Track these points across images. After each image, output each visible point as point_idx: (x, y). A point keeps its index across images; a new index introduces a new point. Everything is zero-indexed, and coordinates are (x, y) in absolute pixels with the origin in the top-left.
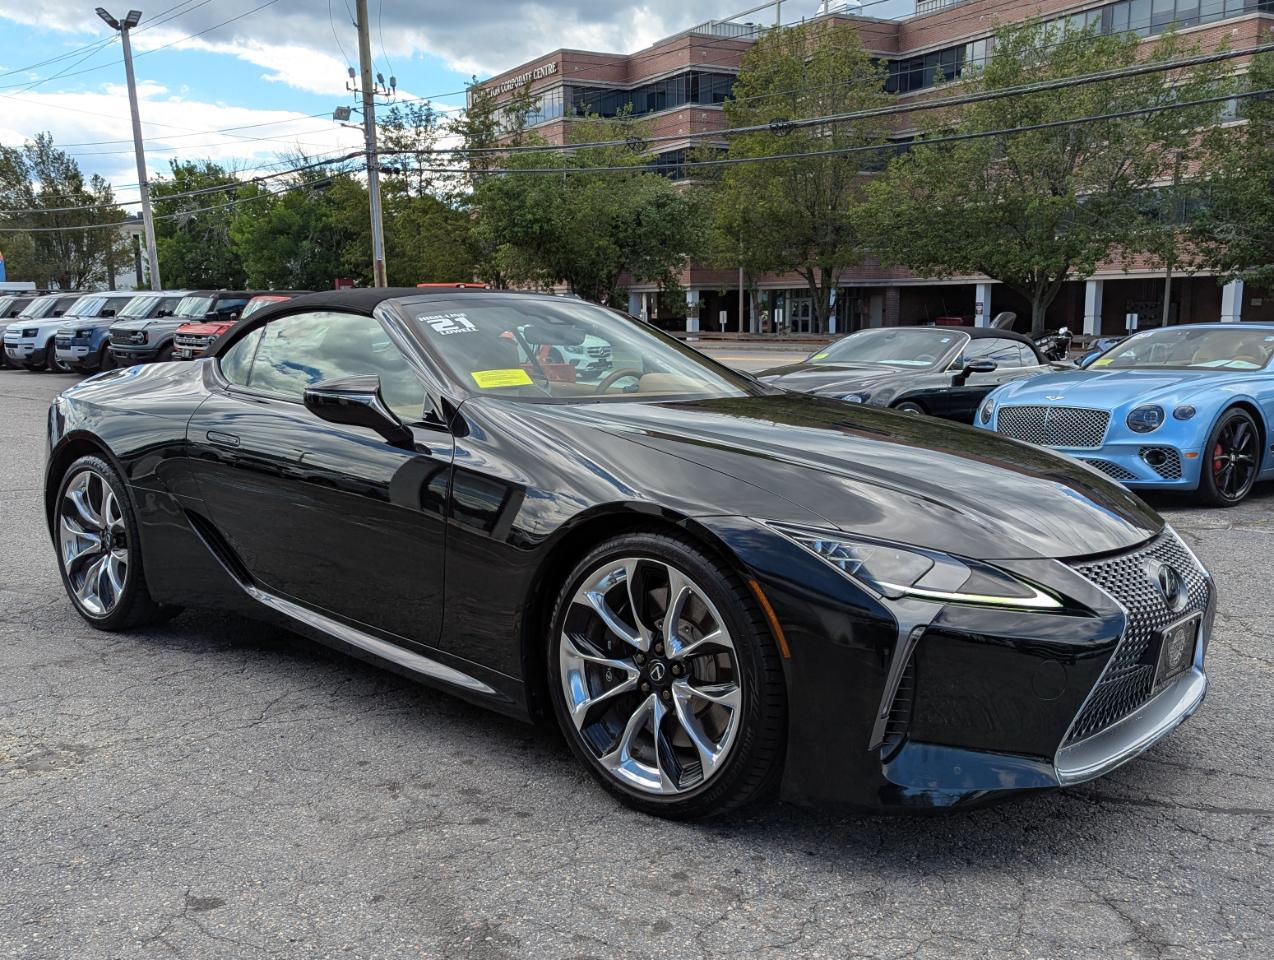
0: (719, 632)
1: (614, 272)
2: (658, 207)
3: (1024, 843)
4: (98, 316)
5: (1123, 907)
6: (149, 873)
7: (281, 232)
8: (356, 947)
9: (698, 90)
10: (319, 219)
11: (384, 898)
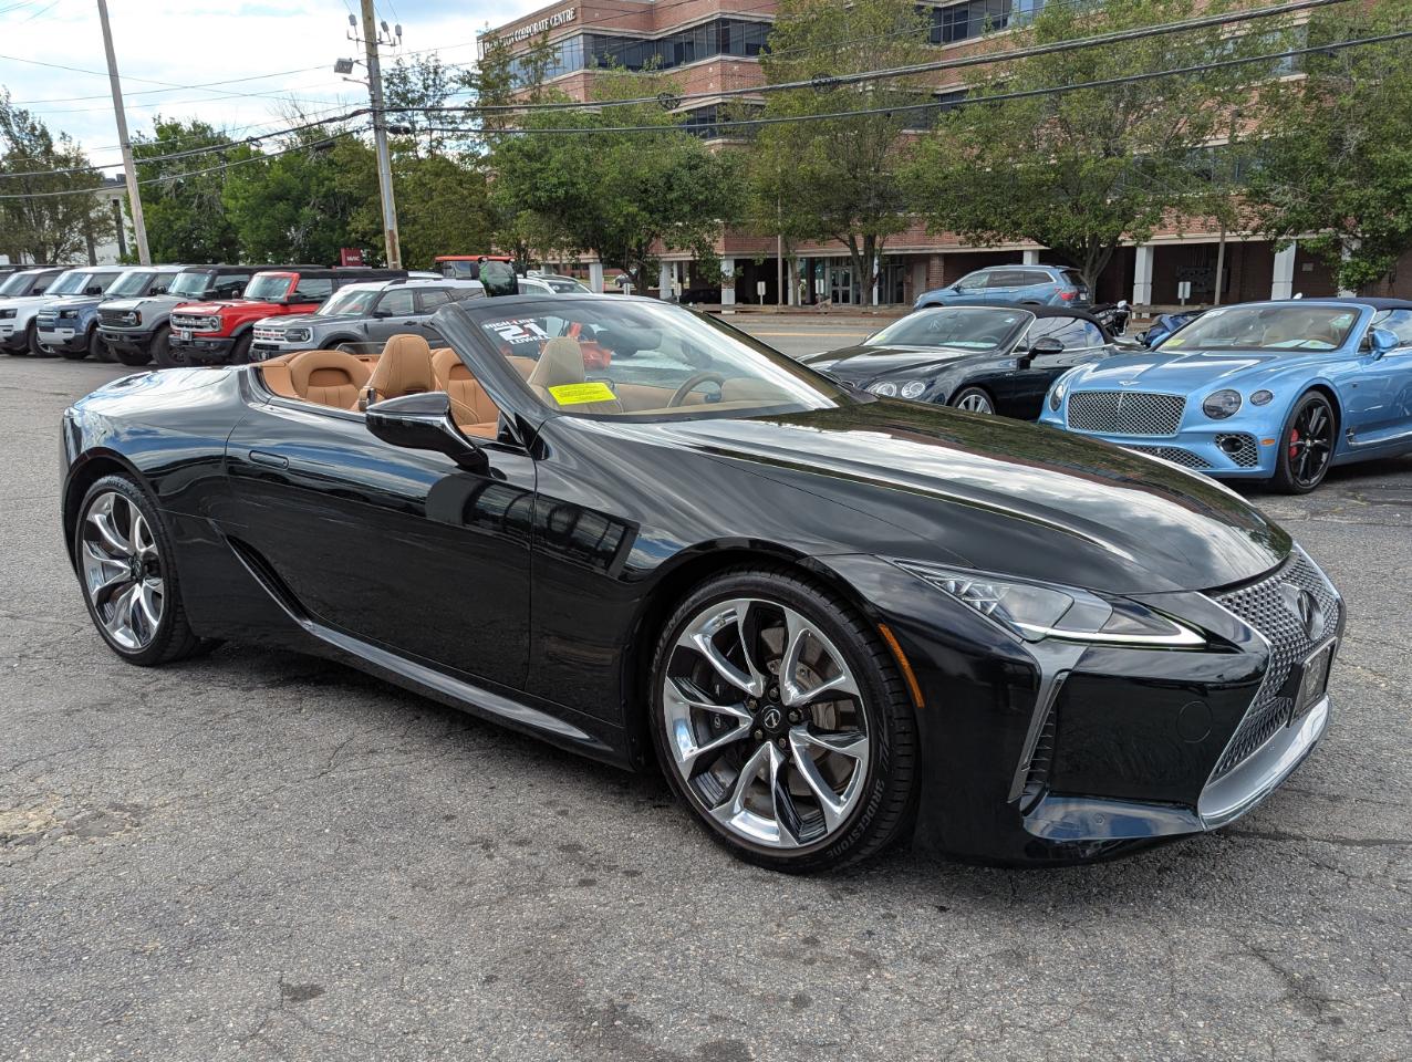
0: (843, 678)
1: (644, 241)
2: (690, 169)
3: (1160, 886)
4: (83, 294)
5: (1275, 958)
6: (234, 958)
7: (280, 198)
8: (476, 1038)
9: (729, 39)
10: (321, 183)
11: (497, 979)
